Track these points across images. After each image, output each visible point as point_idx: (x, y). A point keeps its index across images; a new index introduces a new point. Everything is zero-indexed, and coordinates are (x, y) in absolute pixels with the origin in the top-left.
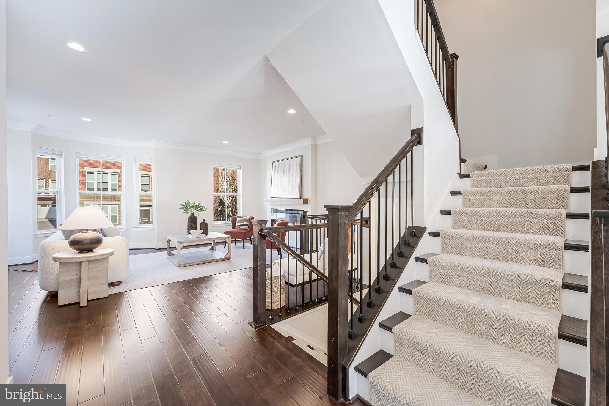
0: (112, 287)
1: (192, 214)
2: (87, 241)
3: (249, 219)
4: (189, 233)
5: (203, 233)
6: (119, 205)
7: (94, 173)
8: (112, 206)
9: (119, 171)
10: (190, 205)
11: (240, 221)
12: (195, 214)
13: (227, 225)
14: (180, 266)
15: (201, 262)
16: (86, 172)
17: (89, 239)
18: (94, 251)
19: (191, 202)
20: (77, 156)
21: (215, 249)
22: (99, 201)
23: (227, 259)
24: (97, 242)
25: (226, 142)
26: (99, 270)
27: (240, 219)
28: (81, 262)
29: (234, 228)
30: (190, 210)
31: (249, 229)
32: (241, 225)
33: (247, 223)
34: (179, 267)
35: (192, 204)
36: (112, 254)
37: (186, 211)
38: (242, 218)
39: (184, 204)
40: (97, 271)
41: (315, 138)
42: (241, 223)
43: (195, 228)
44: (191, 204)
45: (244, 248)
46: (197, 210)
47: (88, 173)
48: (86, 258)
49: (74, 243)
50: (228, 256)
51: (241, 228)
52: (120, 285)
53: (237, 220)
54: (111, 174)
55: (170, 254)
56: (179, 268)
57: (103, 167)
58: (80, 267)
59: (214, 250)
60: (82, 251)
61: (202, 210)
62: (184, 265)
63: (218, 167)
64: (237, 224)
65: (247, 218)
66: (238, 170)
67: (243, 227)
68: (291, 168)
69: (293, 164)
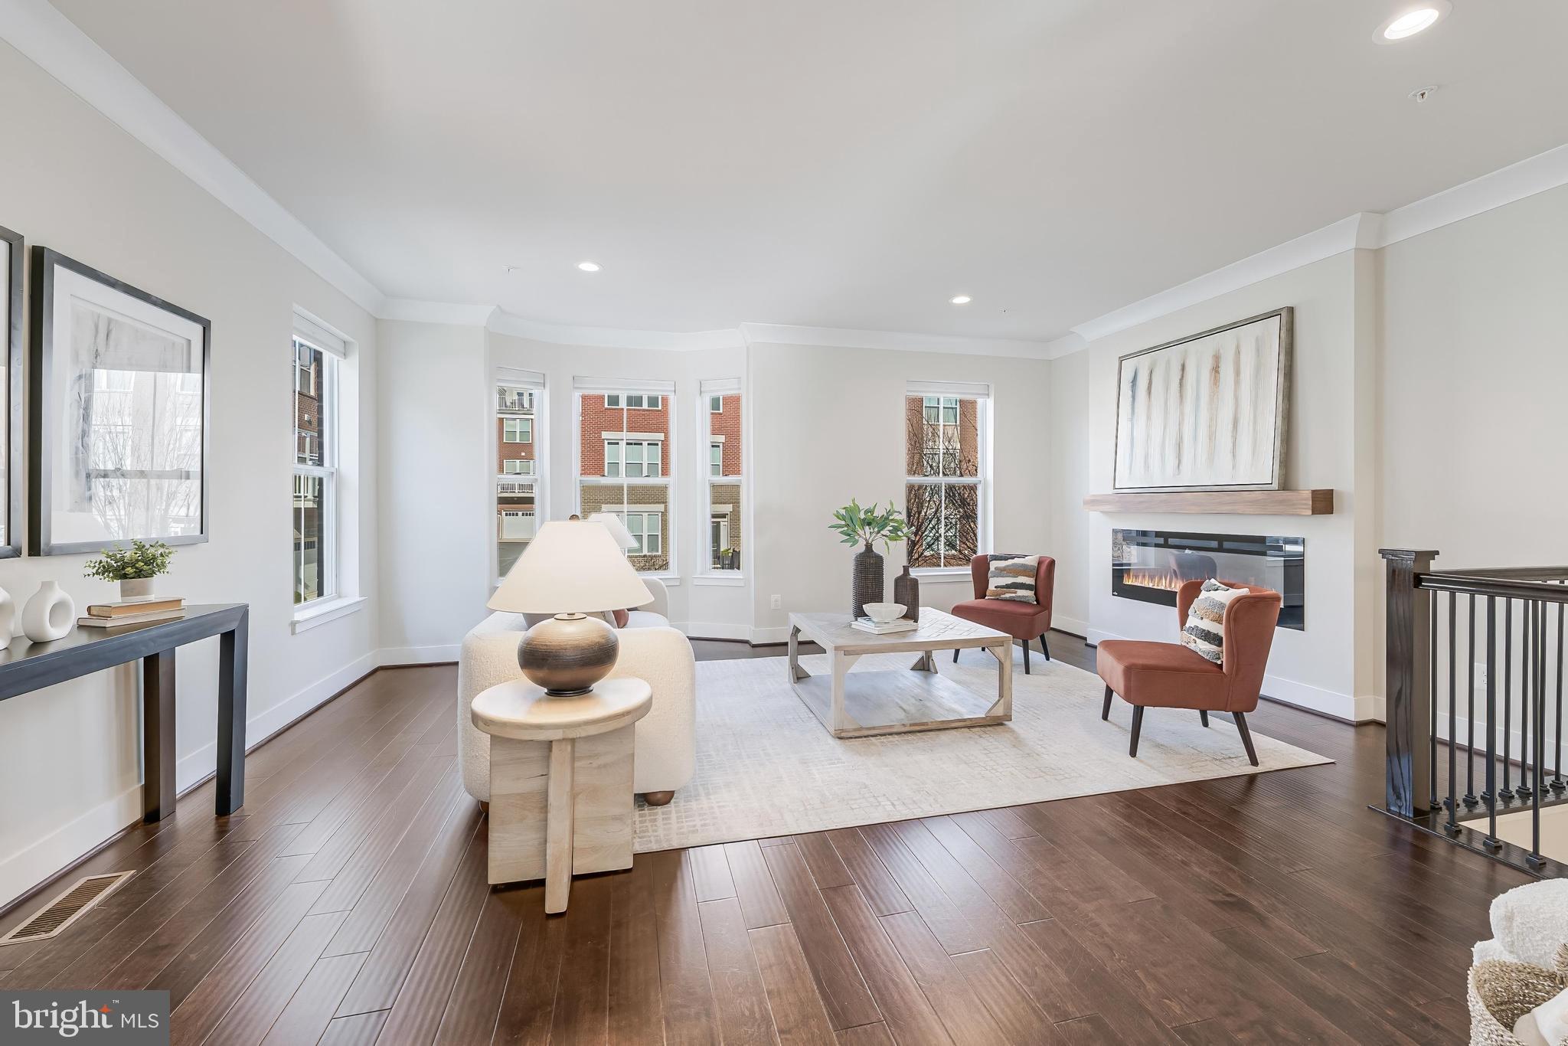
0: (647, 811)
1: (869, 547)
2: (570, 655)
3: (1036, 565)
4: (860, 613)
5: (905, 617)
6: (664, 514)
7: (618, 444)
8: (651, 514)
9: (661, 436)
10: (862, 516)
11: (1001, 572)
12: (878, 548)
13: (957, 581)
14: (843, 735)
15: (911, 725)
16: (606, 442)
17: (576, 647)
18: (591, 688)
19: (864, 506)
20: (575, 386)
21: (932, 670)
22: (622, 503)
23: (995, 723)
24: (602, 656)
25: (961, 300)
26: (605, 766)
27: (1002, 564)
28: (551, 742)
29: (983, 596)
30: (861, 532)
31: (1037, 600)
32: (1008, 586)
33: (1030, 581)
34: (840, 738)
35: (866, 512)
36: (644, 709)
37: (850, 536)
38: (1010, 562)
39: (843, 512)
40: (599, 767)
41: (1383, 212)
42: (1009, 580)
43: (878, 598)
44: (862, 513)
45: (1027, 672)
46: (885, 532)
47: (609, 443)
48: (561, 731)
49: (534, 658)
50: (999, 711)
51: (1008, 596)
52: (668, 802)
53: (992, 568)
54: (649, 444)
55: (800, 676)
56: (839, 742)
57: (631, 429)
58: (547, 759)
59: (929, 670)
60: (558, 692)
61: (900, 533)
62: (856, 734)
63: (920, 395)
64: (994, 583)
65: (1031, 561)
66: (980, 401)
67: (1015, 593)
68: (1222, 370)
69: (1238, 352)
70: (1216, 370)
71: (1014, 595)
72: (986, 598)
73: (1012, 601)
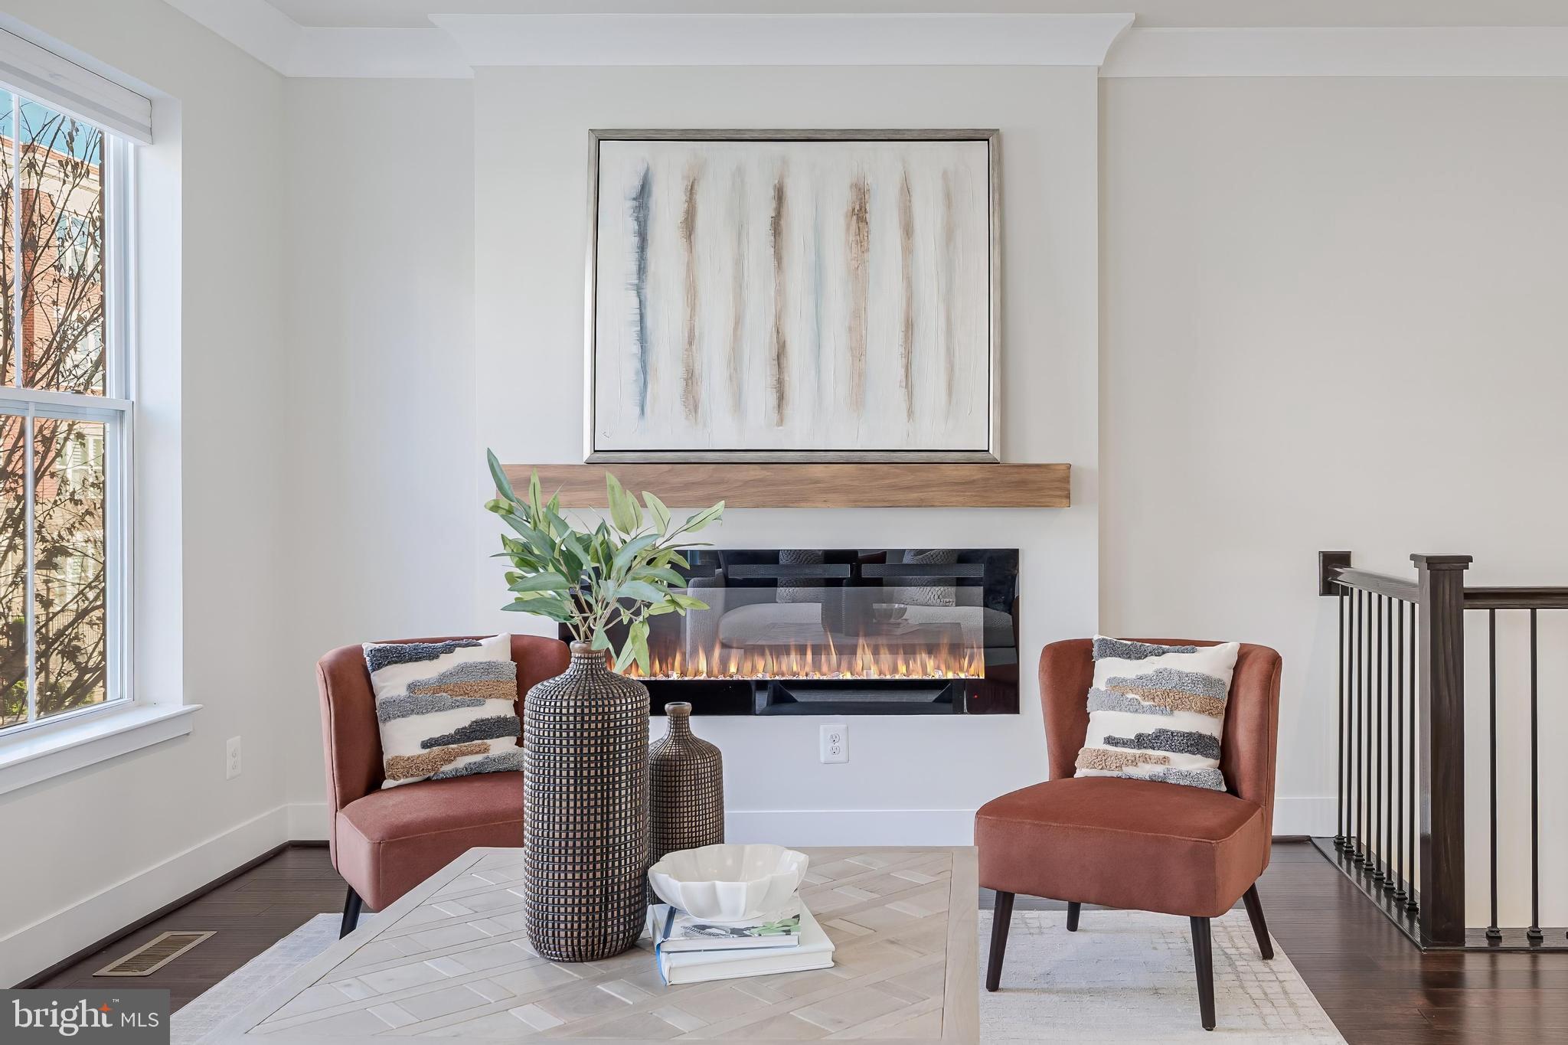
11: (420, 700)
27: (414, 672)
38: (440, 663)
64: (403, 735)
67: (486, 750)
68: (873, 217)
69: (906, 190)
70: (860, 214)
71: (478, 758)
72: (387, 784)
73: (475, 775)
